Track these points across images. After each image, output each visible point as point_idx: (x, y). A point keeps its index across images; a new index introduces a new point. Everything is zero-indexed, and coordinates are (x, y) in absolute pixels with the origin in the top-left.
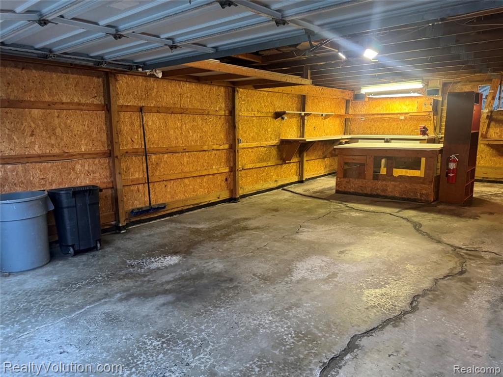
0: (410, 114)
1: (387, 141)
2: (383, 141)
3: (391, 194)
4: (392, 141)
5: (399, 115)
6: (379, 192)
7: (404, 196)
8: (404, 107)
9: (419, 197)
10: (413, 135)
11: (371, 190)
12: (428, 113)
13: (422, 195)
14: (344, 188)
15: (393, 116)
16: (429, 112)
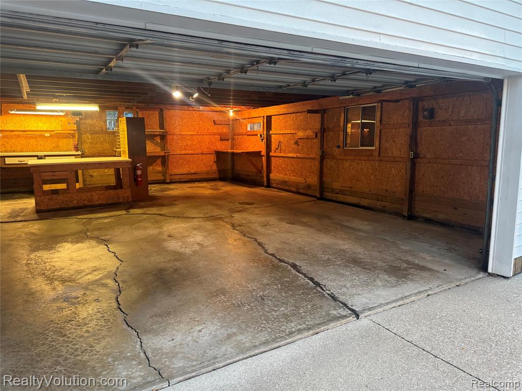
0: (55, 132)
1: (40, 158)
2: (36, 158)
3: (98, 203)
4: (46, 158)
5: (43, 133)
6: (86, 203)
7: (109, 202)
8: (40, 124)
9: (121, 200)
10: (55, 151)
11: (78, 202)
12: (73, 132)
13: (123, 198)
14: (46, 206)
15: (37, 133)
16: (74, 130)
